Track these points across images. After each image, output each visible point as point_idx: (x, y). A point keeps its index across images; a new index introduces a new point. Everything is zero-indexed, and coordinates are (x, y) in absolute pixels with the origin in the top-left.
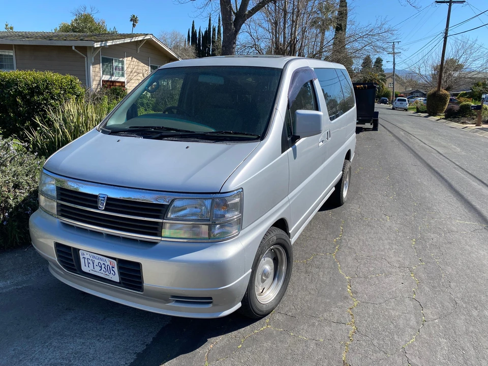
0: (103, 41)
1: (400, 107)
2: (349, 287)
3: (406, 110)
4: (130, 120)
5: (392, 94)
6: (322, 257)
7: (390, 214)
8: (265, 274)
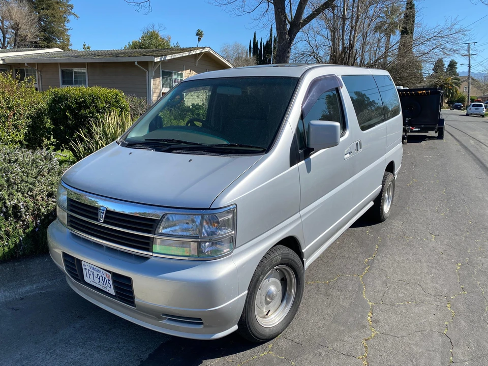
0: (163, 56)
1: (475, 113)
2: (370, 314)
3: (483, 116)
4: (152, 132)
5: (466, 99)
6: (347, 279)
7: (437, 233)
8: (269, 295)
